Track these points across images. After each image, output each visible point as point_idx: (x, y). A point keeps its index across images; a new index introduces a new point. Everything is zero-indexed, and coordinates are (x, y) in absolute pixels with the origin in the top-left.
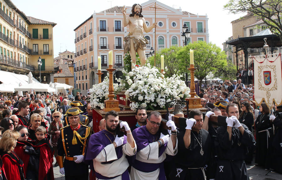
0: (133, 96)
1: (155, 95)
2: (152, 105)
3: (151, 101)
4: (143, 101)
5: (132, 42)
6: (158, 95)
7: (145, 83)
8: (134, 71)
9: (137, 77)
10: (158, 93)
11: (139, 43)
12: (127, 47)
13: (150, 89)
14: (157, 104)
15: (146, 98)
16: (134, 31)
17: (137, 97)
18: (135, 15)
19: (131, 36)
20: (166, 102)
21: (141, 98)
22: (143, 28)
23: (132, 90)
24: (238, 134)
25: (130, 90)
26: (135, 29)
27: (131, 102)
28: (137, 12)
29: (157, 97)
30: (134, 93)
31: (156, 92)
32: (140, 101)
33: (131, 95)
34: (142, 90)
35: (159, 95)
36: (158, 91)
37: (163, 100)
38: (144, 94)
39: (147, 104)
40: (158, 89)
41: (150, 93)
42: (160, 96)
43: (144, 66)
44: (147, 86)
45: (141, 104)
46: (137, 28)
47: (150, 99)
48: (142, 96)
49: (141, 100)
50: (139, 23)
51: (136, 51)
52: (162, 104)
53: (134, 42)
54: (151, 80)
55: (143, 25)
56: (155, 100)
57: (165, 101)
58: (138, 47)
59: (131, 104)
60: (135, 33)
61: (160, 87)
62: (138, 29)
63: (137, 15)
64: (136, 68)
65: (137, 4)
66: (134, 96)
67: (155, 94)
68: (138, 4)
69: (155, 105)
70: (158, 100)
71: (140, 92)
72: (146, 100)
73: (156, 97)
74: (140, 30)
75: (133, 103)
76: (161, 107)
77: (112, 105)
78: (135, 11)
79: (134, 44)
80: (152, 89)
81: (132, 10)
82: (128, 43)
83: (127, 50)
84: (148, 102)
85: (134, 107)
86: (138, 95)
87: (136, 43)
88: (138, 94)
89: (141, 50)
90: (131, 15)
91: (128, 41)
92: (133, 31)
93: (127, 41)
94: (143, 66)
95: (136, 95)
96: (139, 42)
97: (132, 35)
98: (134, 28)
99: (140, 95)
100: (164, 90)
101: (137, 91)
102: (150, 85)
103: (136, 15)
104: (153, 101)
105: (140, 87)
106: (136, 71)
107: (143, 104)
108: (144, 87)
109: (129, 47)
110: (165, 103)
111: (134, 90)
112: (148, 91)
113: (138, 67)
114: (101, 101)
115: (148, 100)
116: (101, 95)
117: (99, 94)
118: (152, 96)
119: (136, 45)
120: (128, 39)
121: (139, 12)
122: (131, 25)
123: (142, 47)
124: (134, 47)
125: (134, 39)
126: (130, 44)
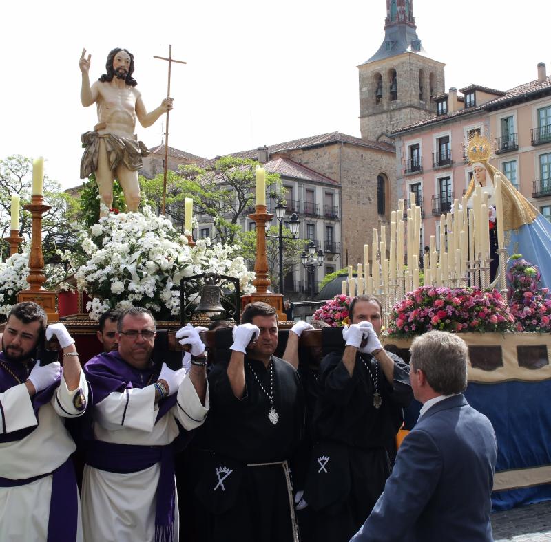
0: (97, 280)
1: (157, 281)
2: (148, 306)
3: (145, 295)
4: (125, 295)
5: (103, 147)
6: (164, 281)
7: (132, 249)
8: (106, 223)
9: (111, 240)
10: (167, 275)
11: (122, 151)
12: (89, 159)
13: (144, 264)
14: (162, 303)
15: (132, 286)
16: (110, 119)
17: (108, 283)
18: (115, 77)
19: (101, 133)
21: (117, 287)
22: (135, 113)
23: (95, 267)
24: (374, 376)
25: (91, 265)
26: (112, 115)
27: (89, 296)
28: (120, 71)
29: (162, 285)
30: (100, 275)
31: (159, 271)
32: (115, 295)
33: (91, 280)
34: (122, 267)
35: (168, 282)
36: (167, 271)
38: (126, 276)
39: (135, 302)
40: (166, 264)
41: (144, 273)
42: (170, 285)
43: (134, 212)
44: (136, 255)
45: (118, 303)
46: (117, 111)
47: (142, 289)
48: (121, 283)
49: (119, 293)
50: (126, 100)
51: (115, 173)
52: (175, 304)
53: (110, 148)
54: (149, 241)
55: (134, 106)
56: (157, 293)
58: (119, 161)
59: (89, 303)
60: (114, 125)
61: (172, 261)
62: (121, 114)
63: (121, 77)
64: (112, 215)
65: (120, 50)
66: (100, 281)
67: (157, 277)
68: (125, 50)
69: (158, 308)
70: (166, 294)
71: (115, 271)
72: (133, 292)
73: (160, 286)
74: (127, 117)
75: (96, 300)
76: (173, 313)
78: (115, 68)
79: (109, 153)
80: (150, 264)
81: (107, 65)
82: (92, 149)
83: (90, 169)
84: (137, 299)
85: (98, 311)
86: (111, 279)
87: (114, 150)
88: (109, 276)
89: (126, 169)
90: (104, 79)
91: (93, 146)
92: (106, 120)
93: (90, 144)
94: (131, 213)
95: (105, 278)
96: (122, 147)
97: (105, 128)
98: (112, 111)
99: (117, 279)
100: (181, 269)
101: (108, 269)
102: (146, 255)
103: (118, 78)
104: (152, 295)
105: (116, 258)
106: (110, 222)
107: (123, 302)
108: (128, 259)
109: (95, 160)
111: (101, 267)
112: (139, 271)
113: (116, 213)
114: (9, 299)
115: (137, 291)
116: (12, 284)
117: (4, 283)
118: (149, 282)
119: (113, 157)
120: (92, 140)
121: (126, 71)
122: (103, 102)
123: (130, 161)
124: (109, 161)
125: (108, 141)
126: (97, 152)
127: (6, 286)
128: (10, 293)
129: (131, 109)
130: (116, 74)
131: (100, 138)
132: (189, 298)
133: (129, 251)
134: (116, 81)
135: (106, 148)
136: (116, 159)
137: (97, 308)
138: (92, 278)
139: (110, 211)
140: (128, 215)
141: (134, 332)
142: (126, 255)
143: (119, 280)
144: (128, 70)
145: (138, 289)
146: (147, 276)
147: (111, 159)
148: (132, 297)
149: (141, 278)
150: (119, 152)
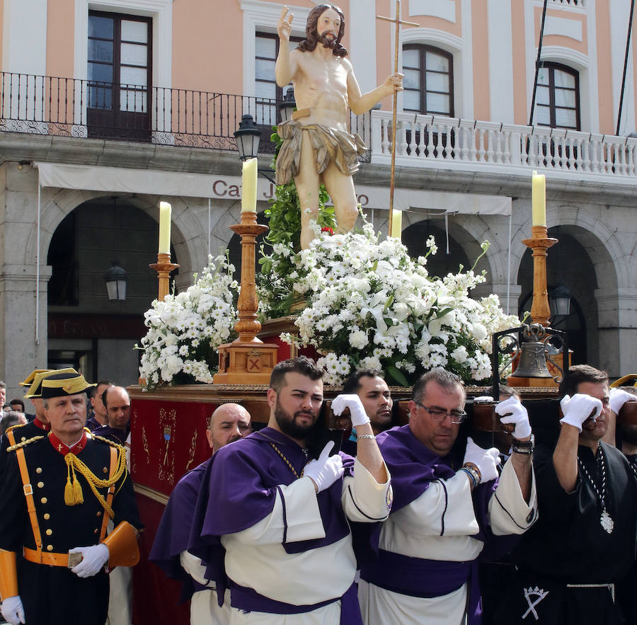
0: (330, 329)
1: (410, 331)
2: (399, 365)
3: (396, 351)
4: (369, 350)
5: (307, 142)
6: (419, 331)
7: (374, 287)
8: (319, 248)
9: (330, 271)
10: (421, 323)
11: (335, 148)
12: (290, 159)
14: (418, 363)
15: (378, 338)
16: (316, 103)
17: (345, 333)
18: (320, 45)
19: (304, 122)
20: (449, 358)
21: (358, 339)
22: (347, 95)
23: (325, 311)
25: (318, 308)
26: (319, 97)
27: (320, 351)
28: (327, 37)
30: (333, 322)
31: (411, 318)
32: (355, 349)
33: (320, 329)
34: (364, 311)
35: (423, 332)
36: (420, 318)
37: (439, 351)
38: (369, 324)
39: (383, 360)
40: (423, 306)
41: (395, 320)
42: (426, 336)
44: (381, 296)
45: (362, 362)
46: (326, 93)
47: (391, 343)
48: (362, 332)
49: (361, 347)
50: (335, 76)
51: (322, 178)
52: (435, 364)
53: (317, 145)
55: (346, 86)
56: (411, 348)
57: (446, 353)
58: (330, 162)
59: (321, 360)
60: (321, 111)
61: (430, 303)
62: (330, 97)
63: (327, 45)
64: (326, 236)
65: (327, 8)
66: (335, 330)
67: (410, 326)
68: (333, 8)
69: (411, 368)
70: (423, 350)
71: (354, 317)
72: (380, 346)
73: (416, 337)
74: (337, 100)
75: (331, 356)
77: (254, 359)
78: (320, 32)
79: (316, 151)
80: (399, 307)
81: (308, 29)
82: (293, 145)
83: (290, 172)
84: (386, 356)
85: (334, 371)
86: (349, 328)
87: (323, 146)
88: (347, 324)
89: (339, 173)
90: (304, 47)
91: (294, 142)
92: (310, 105)
93: (291, 138)
94: (349, 234)
95: (342, 327)
96: (334, 143)
97: (309, 116)
98: (318, 93)
99: (356, 327)
100: (441, 315)
101: (345, 314)
103: (325, 46)
104: (404, 351)
105: (355, 299)
106: (325, 246)
107: (367, 359)
108: (369, 300)
109: (297, 160)
110: (446, 362)
111: (335, 310)
112: (386, 316)
113: (331, 234)
114: (194, 352)
115: (385, 345)
116: (197, 333)
117: (187, 330)
118: (401, 332)
119: (322, 156)
120: (294, 133)
121: (334, 38)
122: (304, 80)
123: (345, 163)
124: (316, 162)
125: (314, 134)
126: (299, 150)
127: (189, 335)
128: (195, 344)
129: (342, 89)
130: (321, 42)
131: (303, 129)
132: (452, 355)
133: (369, 289)
134: (320, 51)
135: (313, 144)
136: (326, 159)
137: (334, 367)
138: (323, 326)
139: (322, 231)
140: (346, 236)
141: (442, 410)
142: (366, 295)
143: (361, 329)
144: (336, 35)
145: (387, 342)
146: (398, 324)
147: (319, 159)
148: (378, 353)
149: (389, 326)
150: (330, 149)
